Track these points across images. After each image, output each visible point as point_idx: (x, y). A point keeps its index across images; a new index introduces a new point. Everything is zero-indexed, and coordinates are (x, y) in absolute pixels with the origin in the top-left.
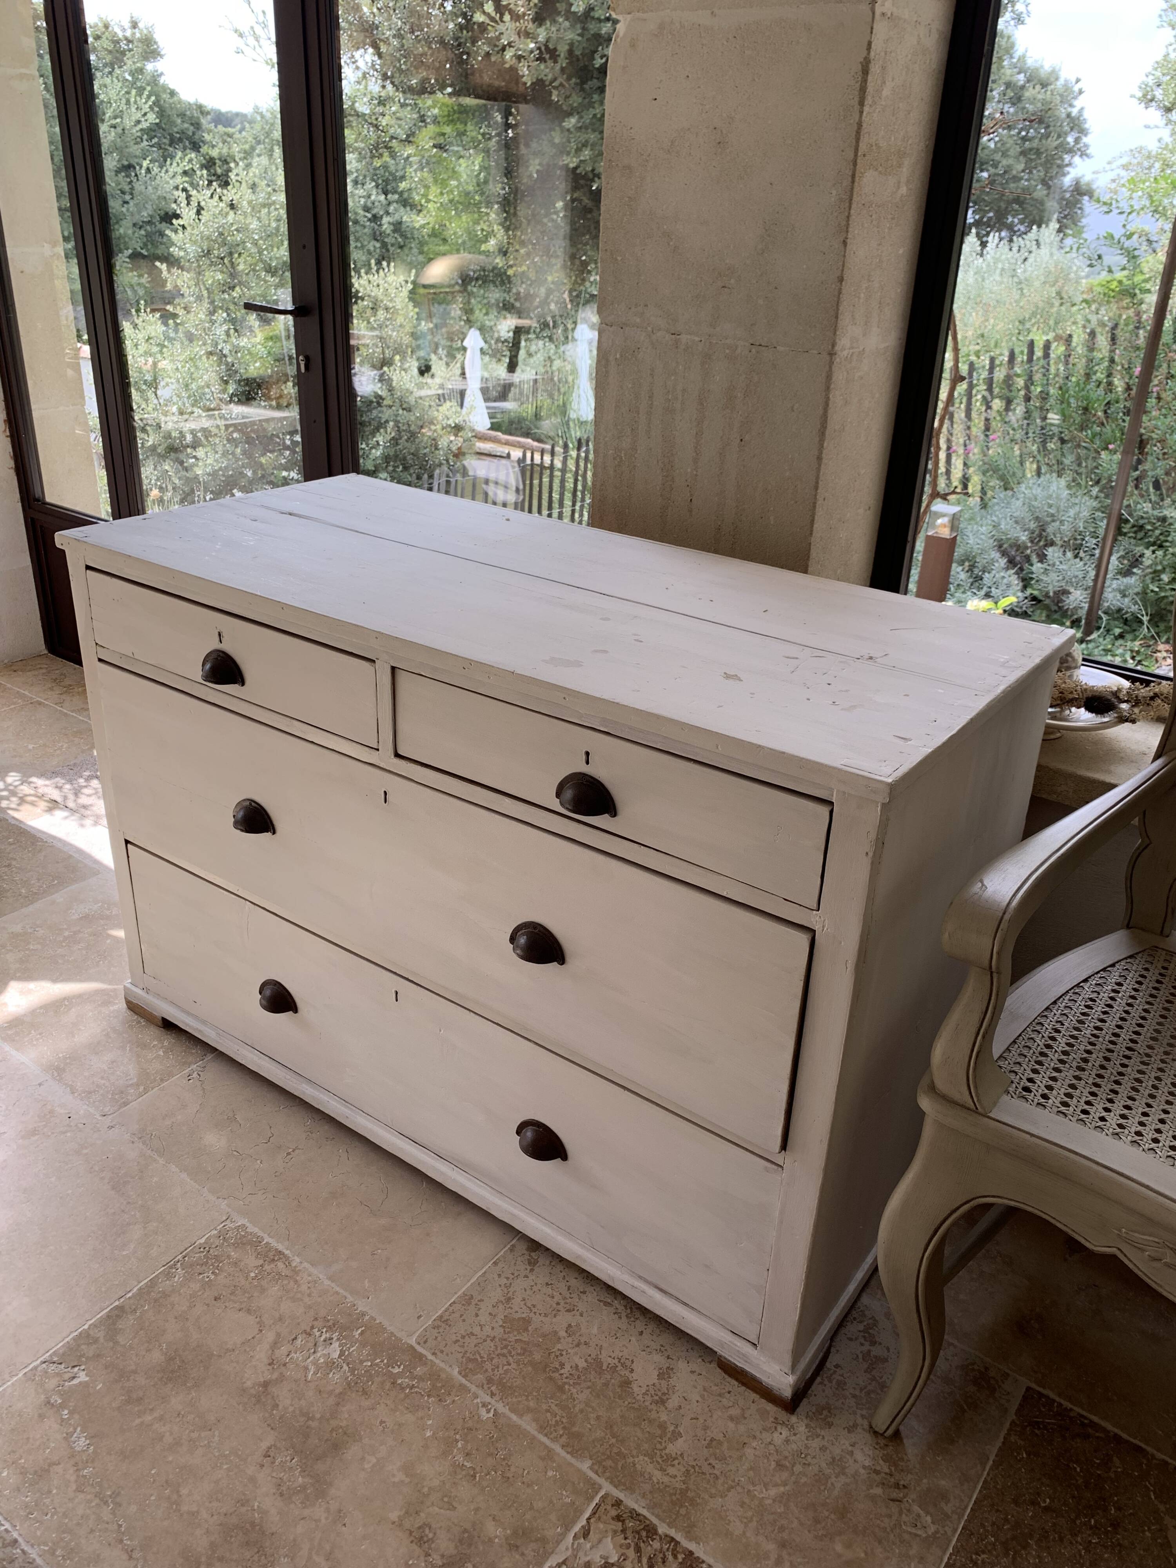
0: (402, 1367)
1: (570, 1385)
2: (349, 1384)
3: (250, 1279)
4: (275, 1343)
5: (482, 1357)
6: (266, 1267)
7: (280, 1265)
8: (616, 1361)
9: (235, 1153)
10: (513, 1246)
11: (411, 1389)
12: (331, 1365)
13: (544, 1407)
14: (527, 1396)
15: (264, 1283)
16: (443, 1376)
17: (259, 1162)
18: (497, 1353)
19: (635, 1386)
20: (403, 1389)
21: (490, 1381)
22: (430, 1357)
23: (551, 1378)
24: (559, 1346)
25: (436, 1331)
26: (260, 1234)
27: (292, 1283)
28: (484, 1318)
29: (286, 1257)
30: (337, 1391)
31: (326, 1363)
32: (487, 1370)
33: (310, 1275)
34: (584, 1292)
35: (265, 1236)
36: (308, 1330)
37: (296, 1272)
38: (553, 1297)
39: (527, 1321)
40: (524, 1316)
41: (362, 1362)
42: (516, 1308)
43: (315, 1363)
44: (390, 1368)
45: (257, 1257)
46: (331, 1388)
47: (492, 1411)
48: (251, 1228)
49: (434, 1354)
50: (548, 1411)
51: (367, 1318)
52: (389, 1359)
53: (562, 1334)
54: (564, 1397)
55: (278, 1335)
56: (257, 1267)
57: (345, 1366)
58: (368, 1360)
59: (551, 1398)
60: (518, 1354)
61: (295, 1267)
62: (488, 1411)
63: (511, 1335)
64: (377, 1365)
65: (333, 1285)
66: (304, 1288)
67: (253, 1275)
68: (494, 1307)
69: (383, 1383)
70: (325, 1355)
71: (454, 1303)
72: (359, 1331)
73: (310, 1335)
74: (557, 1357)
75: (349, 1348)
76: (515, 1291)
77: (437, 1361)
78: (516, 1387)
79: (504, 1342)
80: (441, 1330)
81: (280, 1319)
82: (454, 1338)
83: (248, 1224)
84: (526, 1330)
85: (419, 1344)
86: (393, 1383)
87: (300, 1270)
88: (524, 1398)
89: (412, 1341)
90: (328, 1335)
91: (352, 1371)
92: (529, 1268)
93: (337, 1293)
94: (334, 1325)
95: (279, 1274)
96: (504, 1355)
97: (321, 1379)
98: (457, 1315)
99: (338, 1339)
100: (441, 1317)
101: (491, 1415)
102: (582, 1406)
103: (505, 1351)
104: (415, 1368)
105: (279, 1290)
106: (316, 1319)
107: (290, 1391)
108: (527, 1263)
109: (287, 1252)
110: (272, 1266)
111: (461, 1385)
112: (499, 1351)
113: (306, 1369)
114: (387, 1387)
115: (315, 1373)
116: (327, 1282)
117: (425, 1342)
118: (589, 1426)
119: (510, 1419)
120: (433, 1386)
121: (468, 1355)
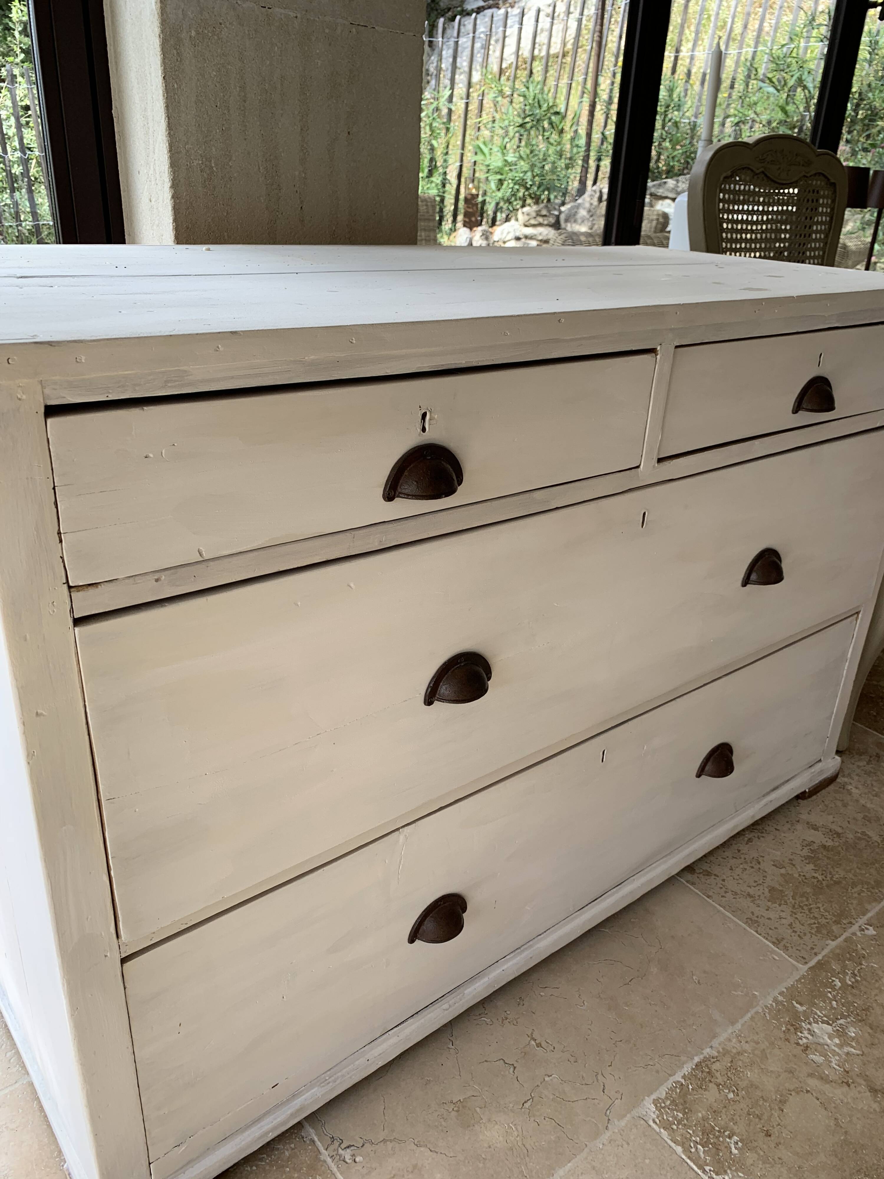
0: (834, 979)
1: (833, 877)
2: (860, 1021)
3: (738, 1098)
4: (822, 1078)
5: (815, 923)
6: (720, 1080)
7: (716, 1066)
8: (806, 848)
9: (527, 1105)
10: (687, 882)
11: (856, 975)
12: (841, 1033)
13: (856, 895)
14: (848, 903)
15: (743, 1084)
16: (838, 951)
17: (547, 1079)
18: (808, 913)
19: (827, 844)
20: (857, 981)
21: (837, 922)
22: (820, 957)
23: (827, 886)
24: (796, 875)
25: (790, 948)
26: (669, 1083)
27: (741, 1058)
28: (772, 914)
29: (706, 1059)
30: (870, 1031)
31: (839, 1037)
32: (828, 923)
33: (730, 1040)
34: (739, 851)
35: (672, 1079)
36: (802, 1048)
37: (726, 1052)
38: (746, 869)
39: (772, 890)
40: (767, 890)
41: (832, 1008)
42: (760, 893)
43: (840, 1046)
44: (837, 988)
45: (705, 1090)
46: (867, 1035)
47: (866, 926)
48: (662, 1092)
49: (816, 954)
50: (859, 894)
51: (780, 998)
52: (826, 986)
53: (783, 871)
54: (844, 882)
55: (811, 1075)
56: (719, 1090)
57: (839, 1022)
58: (831, 1003)
59: (847, 890)
60: (807, 900)
61: (718, 1052)
62: (867, 929)
63: (788, 901)
64: (834, 997)
65: (741, 1021)
66: (747, 1047)
67: (731, 1096)
68: (759, 906)
69: (854, 995)
70: (829, 1038)
71: (757, 932)
72: (798, 1006)
73: (807, 1047)
74: (806, 879)
75: (819, 1016)
76: (741, 891)
77: (824, 953)
78: (840, 907)
79: (796, 907)
80: (788, 945)
81: (791, 1072)
82: (797, 938)
83: (654, 1096)
84: (781, 891)
85: (806, 963)
86: (853, 987)
87: (723, 1049)
88: (850, 905)
89: (803, 969)
90: (806, 1032)
91: (843, 1017)
92: (713, 877)
93: (752, 1018)
94: (792, 1025)
95: (729, 1069)
96: (810, 910)
97: (858, 1042)
98: (770, 932)
99: (810, 1024)
100: (774, 943)
101: (871, 928)
102: (851, 876)
103: (805, 908)
104: (834, 970)
105: (751, 1070)
106: (787, 1040)
107: (877, 1071)
108: (707, 877)
109: (697, 1059)
110: (718, 1075)
111: (846, 940)
112: (807, 912)
113: (848, 1054)
114: (858, 992)
115: (852, 1047)
116: (738, 1026)
117: (804, 958)
118: (867, 875)
119: (872, 917)
120: (849, 960)
121: (813, 931)
